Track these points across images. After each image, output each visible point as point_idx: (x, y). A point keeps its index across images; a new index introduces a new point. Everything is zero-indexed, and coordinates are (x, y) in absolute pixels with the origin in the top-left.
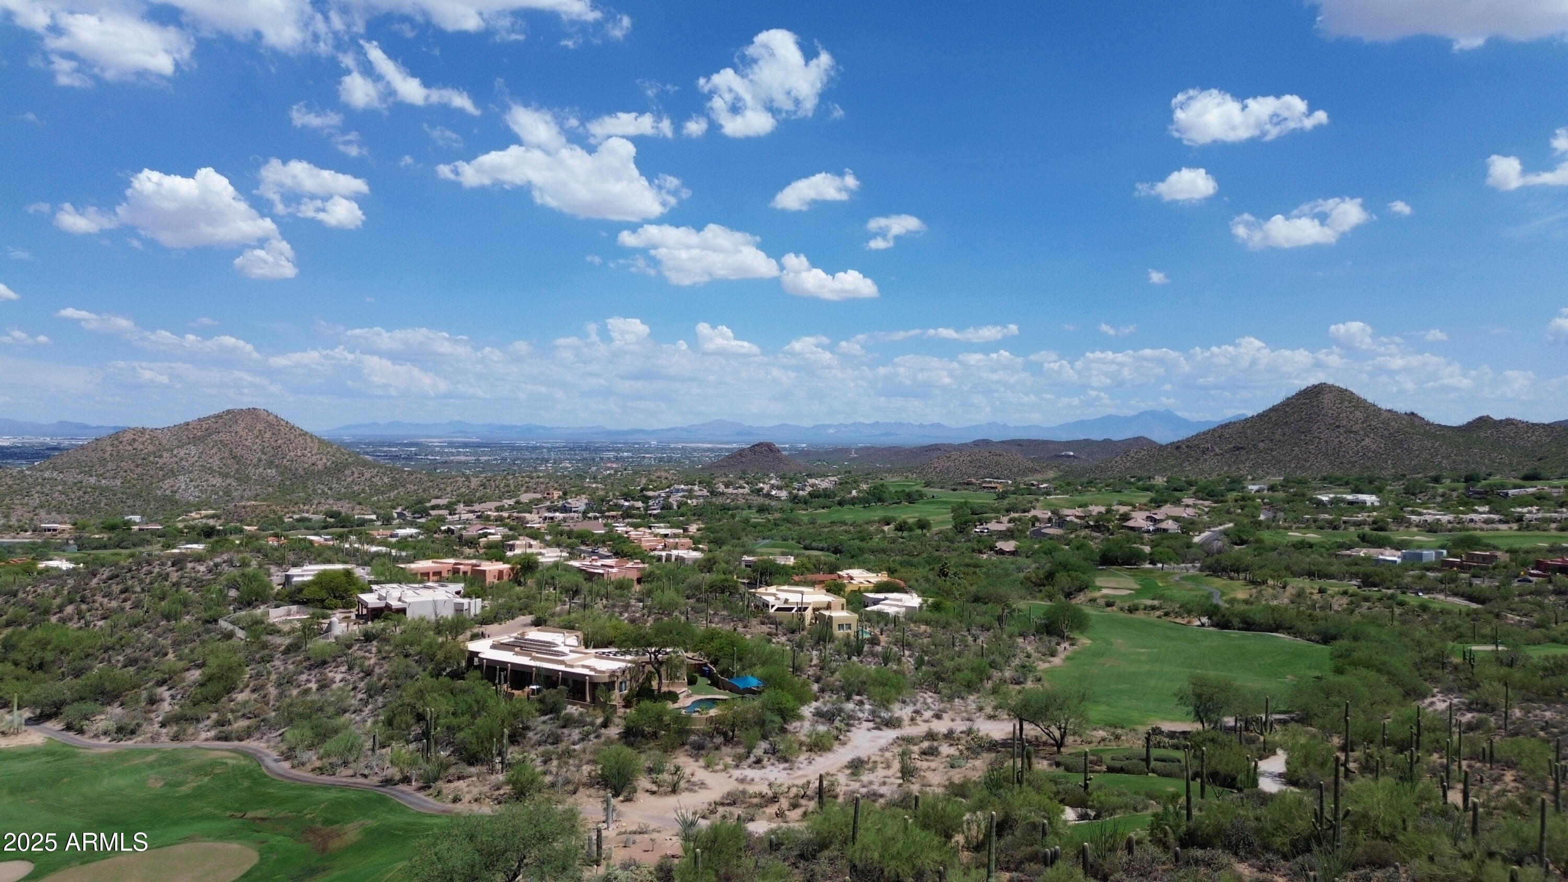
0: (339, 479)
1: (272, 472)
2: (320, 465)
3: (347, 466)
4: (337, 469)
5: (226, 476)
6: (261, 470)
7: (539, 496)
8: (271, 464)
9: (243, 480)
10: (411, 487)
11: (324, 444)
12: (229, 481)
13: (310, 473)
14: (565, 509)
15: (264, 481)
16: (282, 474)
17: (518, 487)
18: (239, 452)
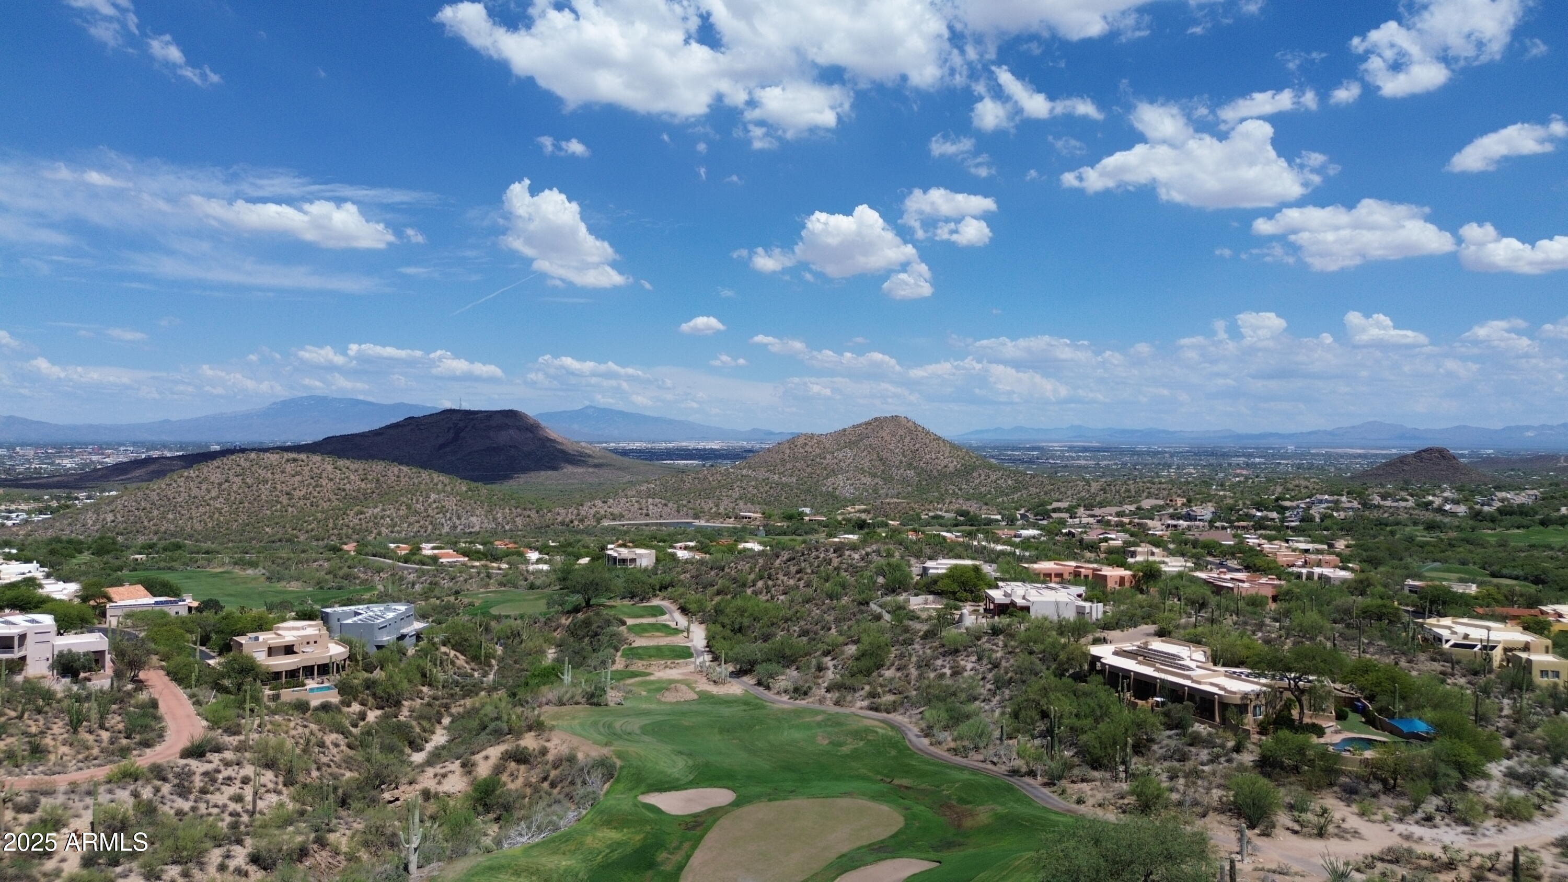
0: (967, 481)
1: (910, 473)
2: (951, 468)
3: (975, 468)
4: (966, 472)
5: (874, 476)
6: (902, 471)
7: (1161, 502)
8: (910, 466)
9: (888, 479)
10: (1033, 490)
11: (954, 447)
12: (876, 480)
13: (942, 475)
14: (1189, 517)
15: (905, 481)
16: (919, 474)
17: (1139, 493)
18: (884, 454)
